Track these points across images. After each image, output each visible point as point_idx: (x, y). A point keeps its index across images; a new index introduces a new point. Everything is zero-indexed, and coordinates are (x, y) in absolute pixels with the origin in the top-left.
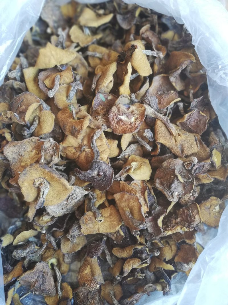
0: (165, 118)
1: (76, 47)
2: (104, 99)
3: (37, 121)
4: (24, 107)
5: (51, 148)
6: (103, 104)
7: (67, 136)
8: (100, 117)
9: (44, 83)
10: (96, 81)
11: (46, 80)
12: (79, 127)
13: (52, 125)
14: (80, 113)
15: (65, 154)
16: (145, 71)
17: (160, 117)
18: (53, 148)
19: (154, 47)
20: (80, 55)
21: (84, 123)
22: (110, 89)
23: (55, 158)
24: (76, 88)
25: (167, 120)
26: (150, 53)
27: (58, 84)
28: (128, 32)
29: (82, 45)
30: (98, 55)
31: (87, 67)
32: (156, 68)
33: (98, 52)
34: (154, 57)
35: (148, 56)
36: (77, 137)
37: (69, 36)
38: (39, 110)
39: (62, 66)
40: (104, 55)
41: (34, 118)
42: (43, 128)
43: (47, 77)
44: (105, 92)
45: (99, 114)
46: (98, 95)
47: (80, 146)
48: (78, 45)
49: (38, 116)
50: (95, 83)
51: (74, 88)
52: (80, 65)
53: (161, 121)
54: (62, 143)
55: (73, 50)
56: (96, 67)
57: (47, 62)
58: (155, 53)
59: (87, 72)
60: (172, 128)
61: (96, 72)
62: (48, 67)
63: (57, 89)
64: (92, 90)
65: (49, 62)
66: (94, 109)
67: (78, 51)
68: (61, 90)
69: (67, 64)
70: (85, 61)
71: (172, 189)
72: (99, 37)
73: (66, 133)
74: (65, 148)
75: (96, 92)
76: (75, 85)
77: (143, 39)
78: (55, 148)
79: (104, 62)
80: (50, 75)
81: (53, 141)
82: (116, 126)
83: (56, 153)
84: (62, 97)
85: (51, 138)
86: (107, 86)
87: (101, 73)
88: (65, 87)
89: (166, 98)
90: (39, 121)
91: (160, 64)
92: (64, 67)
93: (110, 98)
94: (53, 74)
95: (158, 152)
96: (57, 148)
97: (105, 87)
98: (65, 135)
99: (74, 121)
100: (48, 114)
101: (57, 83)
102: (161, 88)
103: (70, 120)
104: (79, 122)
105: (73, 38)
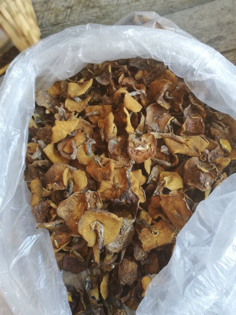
0: (170, 134)
1: (75, 115)
2: (116, 143)
3: (72, 183)
4: (57, 176)
5: (91, 198)
6: (116, 146)
7: (100, 182)
8: (119, 157)
9: (64, 151)
10: (102, 132)
11: (65, 148)
12: (108, 171)
13: (85, 180)
14: (103, 160)
15: (104, 198)
16: (137, 108)
17: (166, 135)
18: (93, 197)
19: (135, 88)
20: (81, 119)
21: (111, 166)
22: (116, 133)
23: (98, 204)
24: (91, 144)
25: (172, 134)
26: (134, 94)
27: (76, 147)
28: (109, 86)
29: (79, 111)
30: (95, 113)
31: (91, 126)
32: (143, 102)
33: (94, 111)
34: (138, 95)
35: (133, 97)
36: (109, 180)
37: (66, 109)
38: (70, 173)
39: (72, 133)
40: (100, 111)
41: (68, 181)
42: (80, 185)
43: (64, 146)
44: (113, 137)
45: (116, 155)
46: (110, 141)
47: (114, 186)
48: (76, 112)
49: (71, 178)
50: (103, 134)
51: (89, 145)
52: (84, 127)
53: (168, 137)
54: (98, 190)
55: (74, 117)
56: (97, 122)
57: (61, 135)
58: (138, 92)
59: (92, 129)
60: (179, 138)
61: (99, 127)
62: (62, 139)
63: (76, 151)
64: (103, 140)
65: (62, 135)
66: (111, 153)
67: (78, 117)
68: (80, 151)
69: (74, 131)
70: (87, 122)
71: (202, 181)
72: (89, 99)
73: (99, 181)
74: (103, 193)
75: (107, 140)
76: (89, 142)
77: (123, 86)
78: (95, 197)
79: (103, 116)
80: (65, 143)
81: (91, 192)
82: (136, 157)
83: (98, 200)
84: (83, 155)
85: (89, 190)
86: (113, 132)
87: (103, 125)
88: (82, 148)
89: (162, 121)
90: (74, 181)
91: (145, 98)
92: (74, 133)
93: (119, 139)
94: (67, 142)
95: (177, 161)
96: (97, 196)
97: (112, 133)
98: (99, 183)
99: (101, 169)
100: (78, 173)
101: (74, 147)
102: (154, 114)
103: (98, 169)
104: (106, 167)
105: (69, 109)
